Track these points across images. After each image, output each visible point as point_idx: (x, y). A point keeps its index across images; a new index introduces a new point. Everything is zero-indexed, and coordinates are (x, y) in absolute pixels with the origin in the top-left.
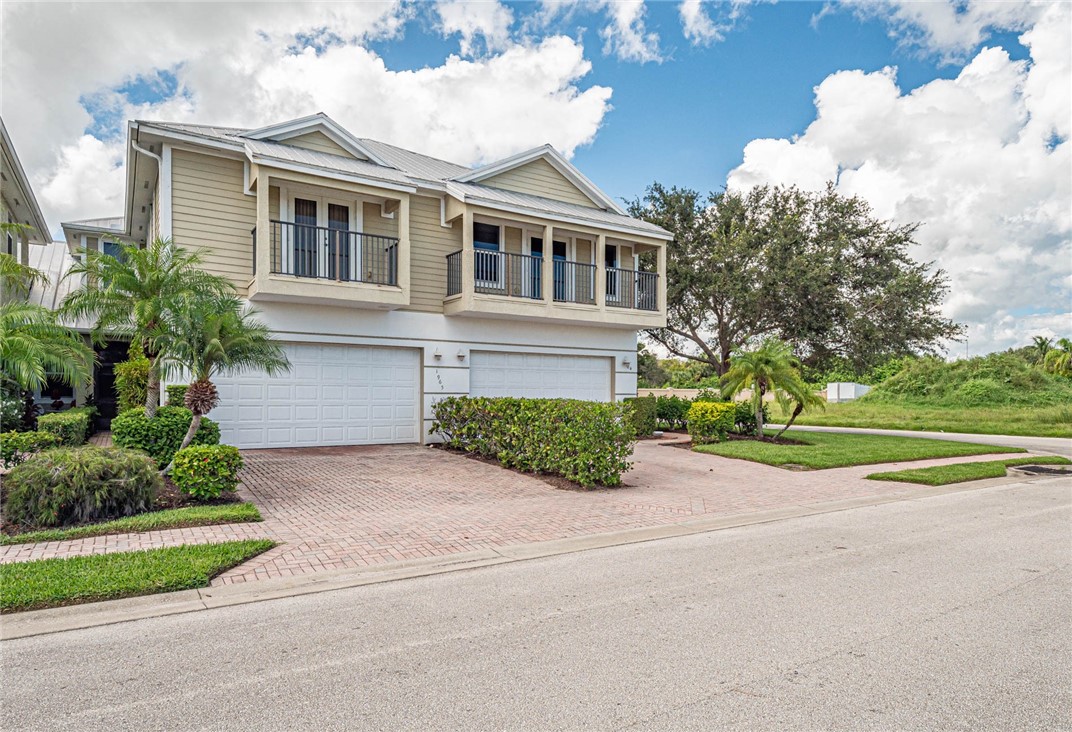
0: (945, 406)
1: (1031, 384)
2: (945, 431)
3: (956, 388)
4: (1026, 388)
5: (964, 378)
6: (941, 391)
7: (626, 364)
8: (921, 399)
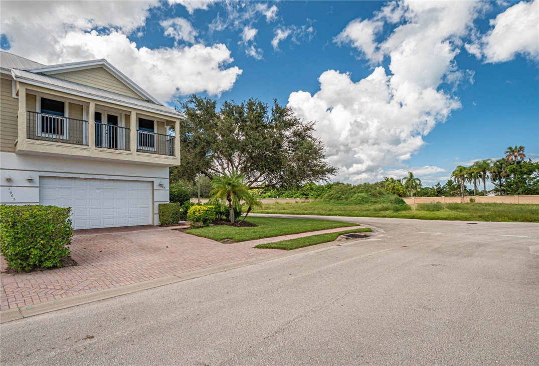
0: (347, 204)
1: (378, 195)
2: (339, 216)
3: (352, 197)
4: (377, 197)
5: (355, 193)
6: (346, 198)
7: (161, 185)
8: (340, 201)
